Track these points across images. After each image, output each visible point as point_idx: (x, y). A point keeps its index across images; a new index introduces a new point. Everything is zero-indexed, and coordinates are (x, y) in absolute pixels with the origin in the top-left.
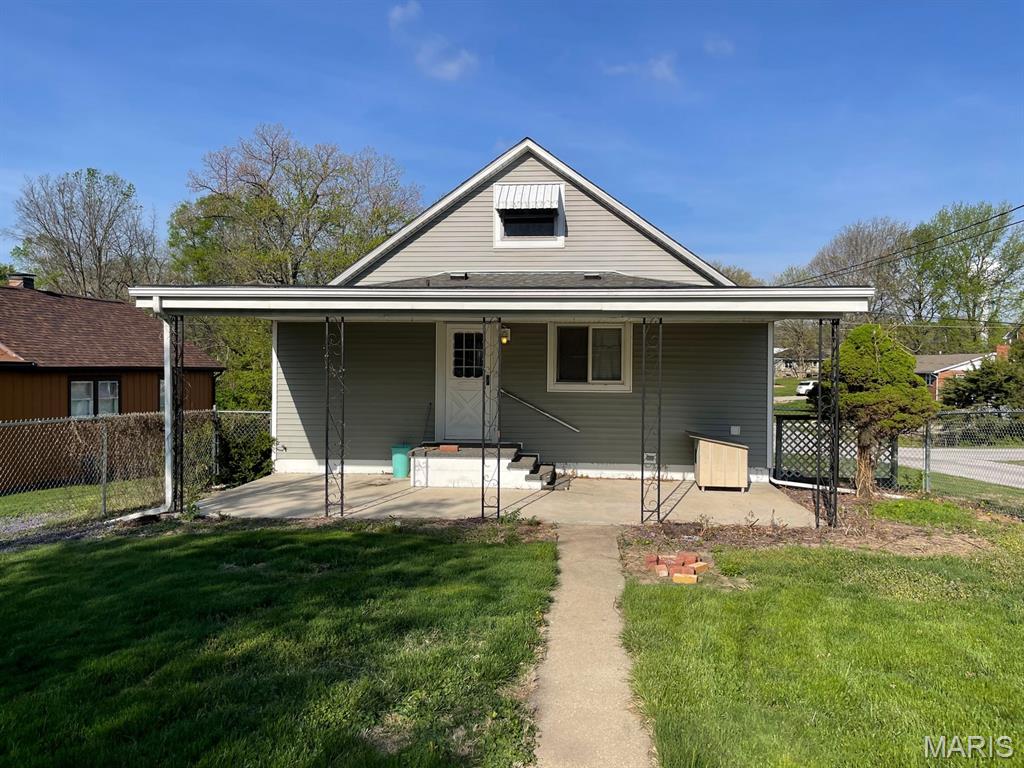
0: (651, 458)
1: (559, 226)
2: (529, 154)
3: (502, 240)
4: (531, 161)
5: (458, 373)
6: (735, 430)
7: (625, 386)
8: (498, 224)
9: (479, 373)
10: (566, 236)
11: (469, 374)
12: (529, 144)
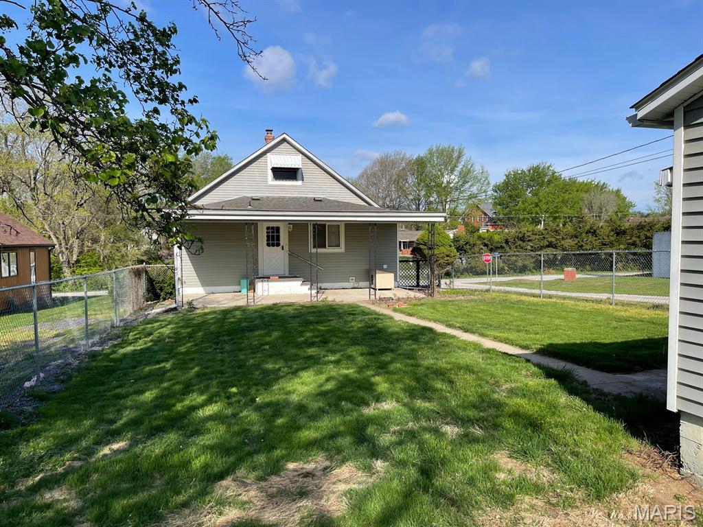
0: (353, 280)
1: (299, 176)
2: (284, 140)
3: (272, 180)
4: (285, 144)
5: (268, 245)
6: (385, 267)
7: (342, 249)
8: (270, 174)
9: (278, 245)
10: (303, 180)
11: (273, 245)
12: (285, 136)
